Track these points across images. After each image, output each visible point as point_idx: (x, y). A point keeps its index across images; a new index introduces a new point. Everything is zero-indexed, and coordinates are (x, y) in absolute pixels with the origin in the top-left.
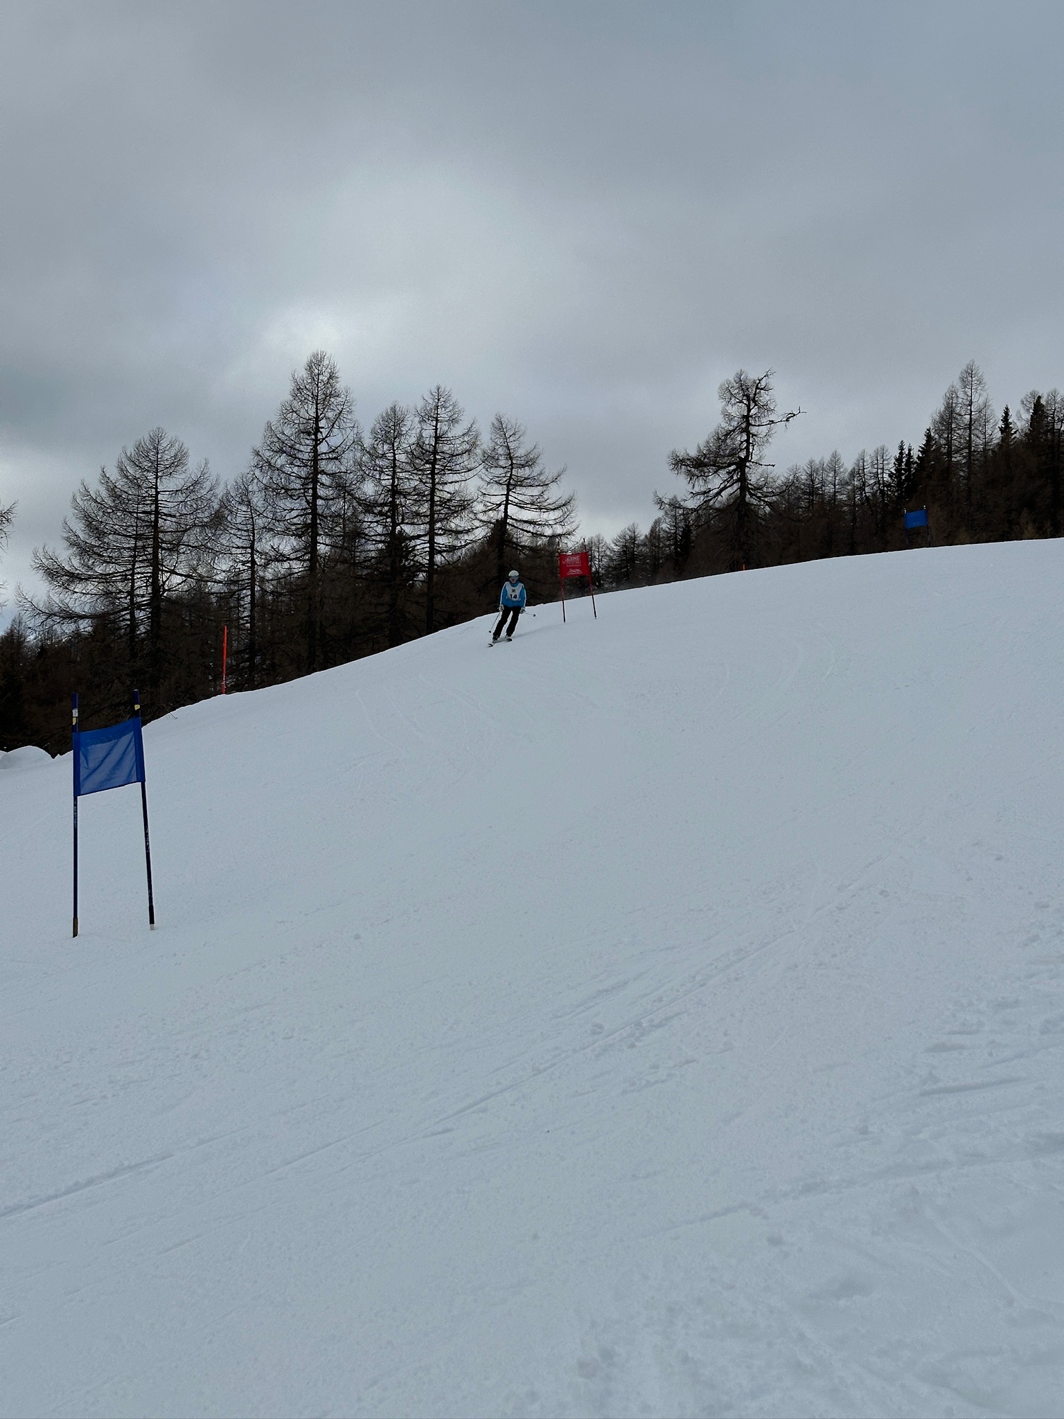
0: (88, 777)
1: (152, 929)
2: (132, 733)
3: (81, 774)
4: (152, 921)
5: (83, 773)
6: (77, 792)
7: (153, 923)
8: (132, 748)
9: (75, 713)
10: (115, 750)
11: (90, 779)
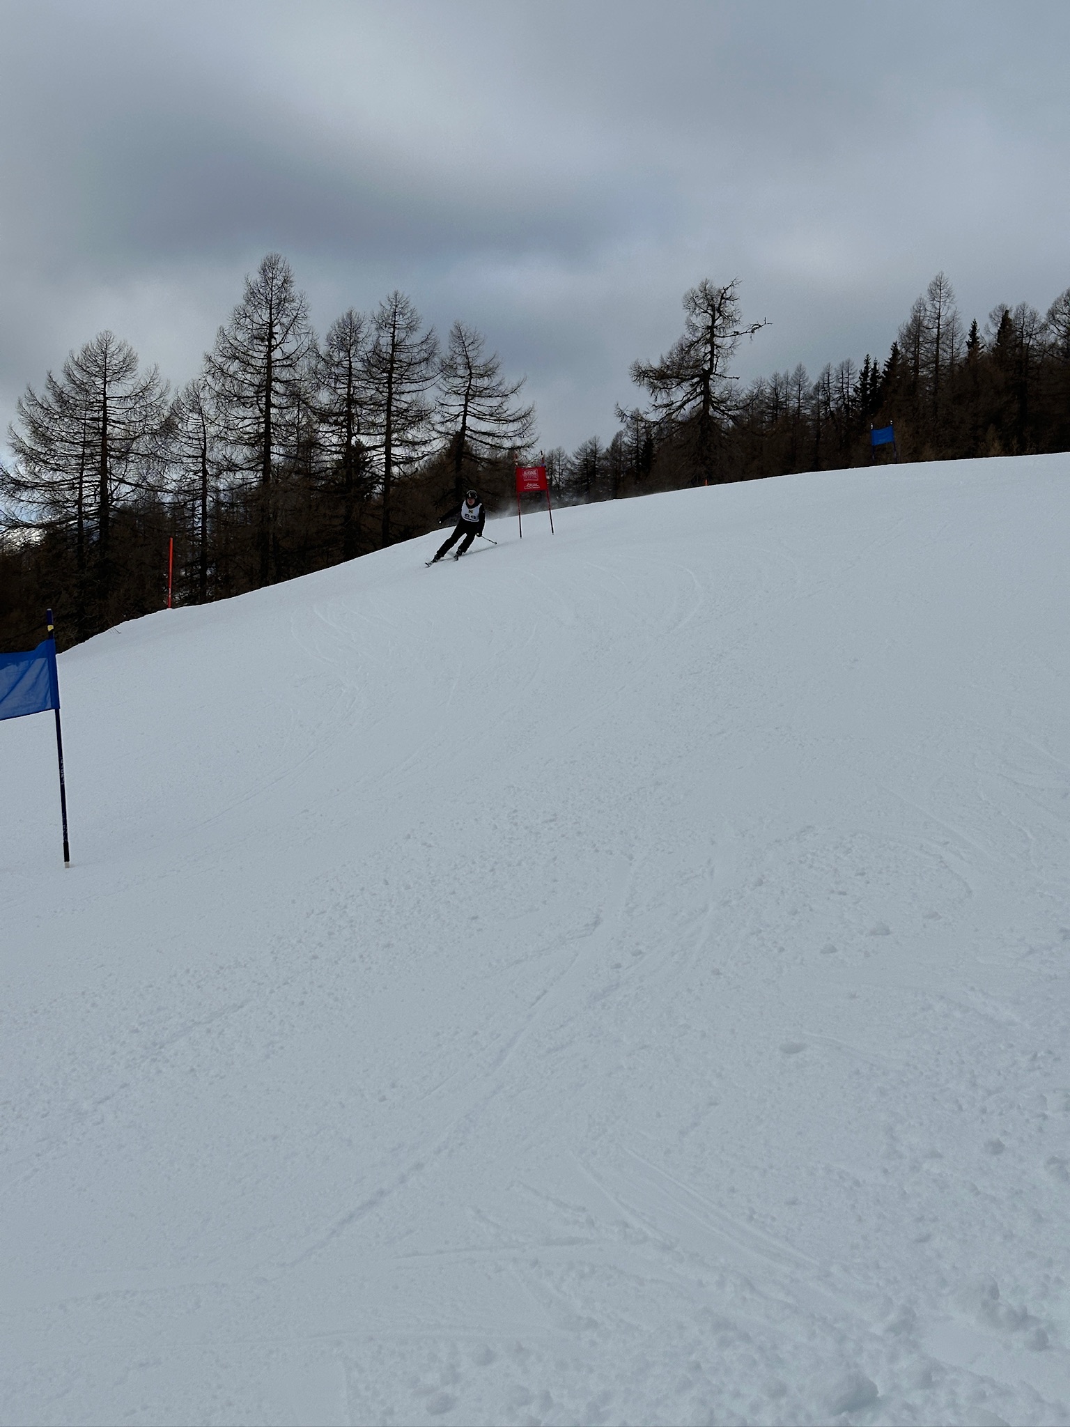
1: (67, 867)
2: (45, 659)
4: (67, 858)
7: (68, 861)
8: (46, 674)
10: (28, 674)
11: (4, 703)
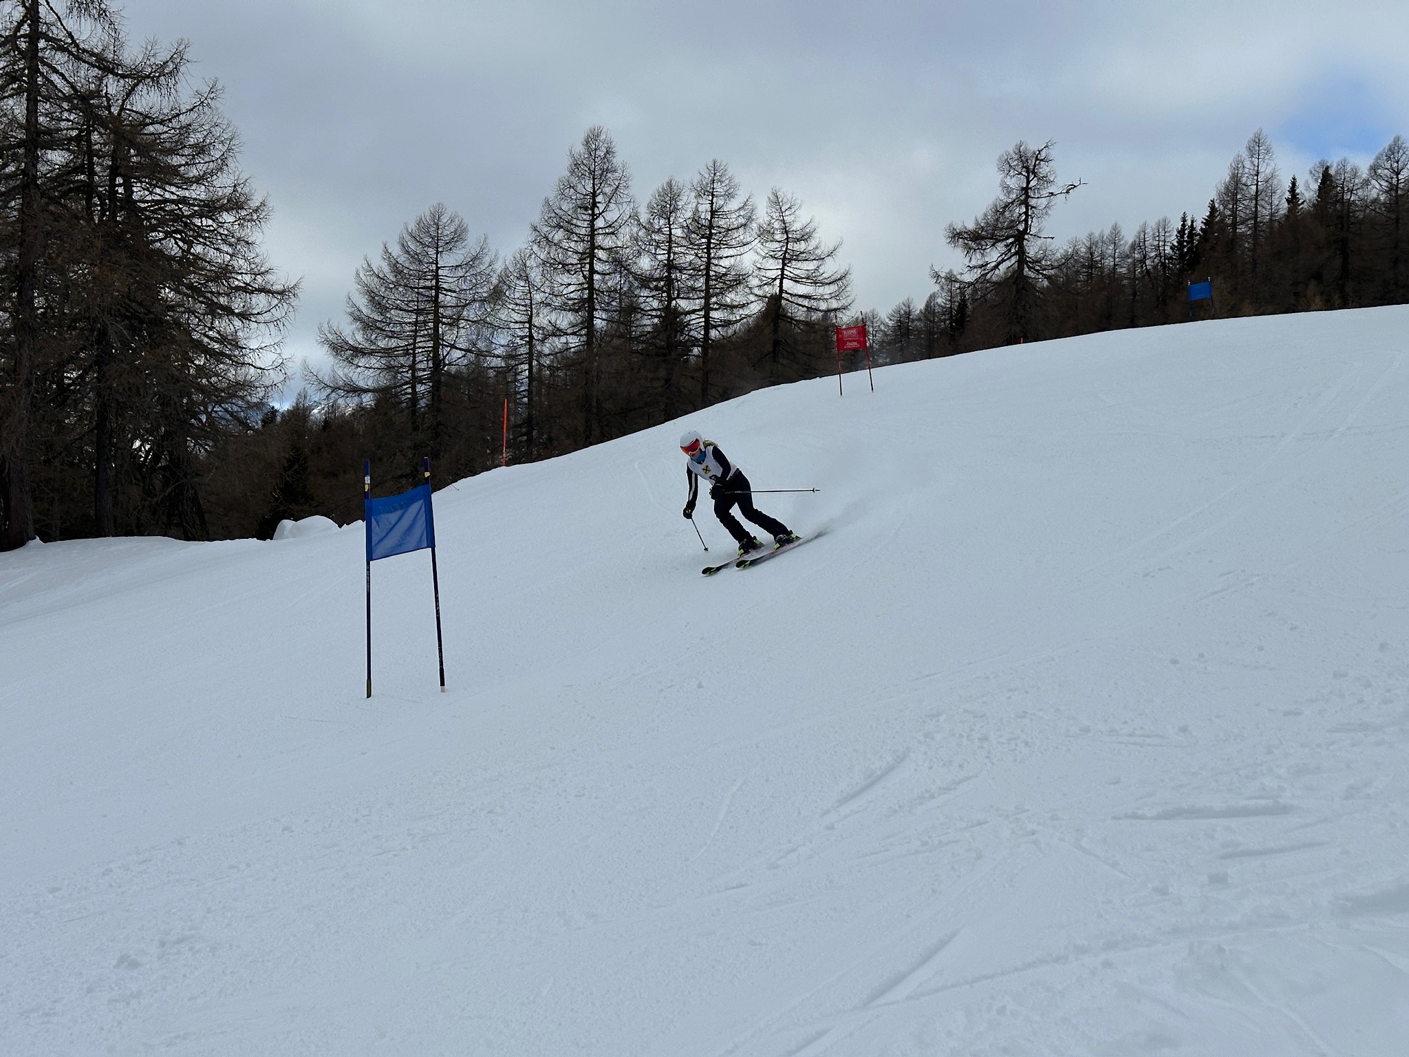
0: (380, 542)
1: (443, 691)
2: (422, 501)
3: (373, 541)
4: (442, 684)
5: (375, 539)
6: (370, 558)
7: (444, 685)
8: (423, 515)
9: (367, 480)
10: (406, 516)
11: (382, 544)
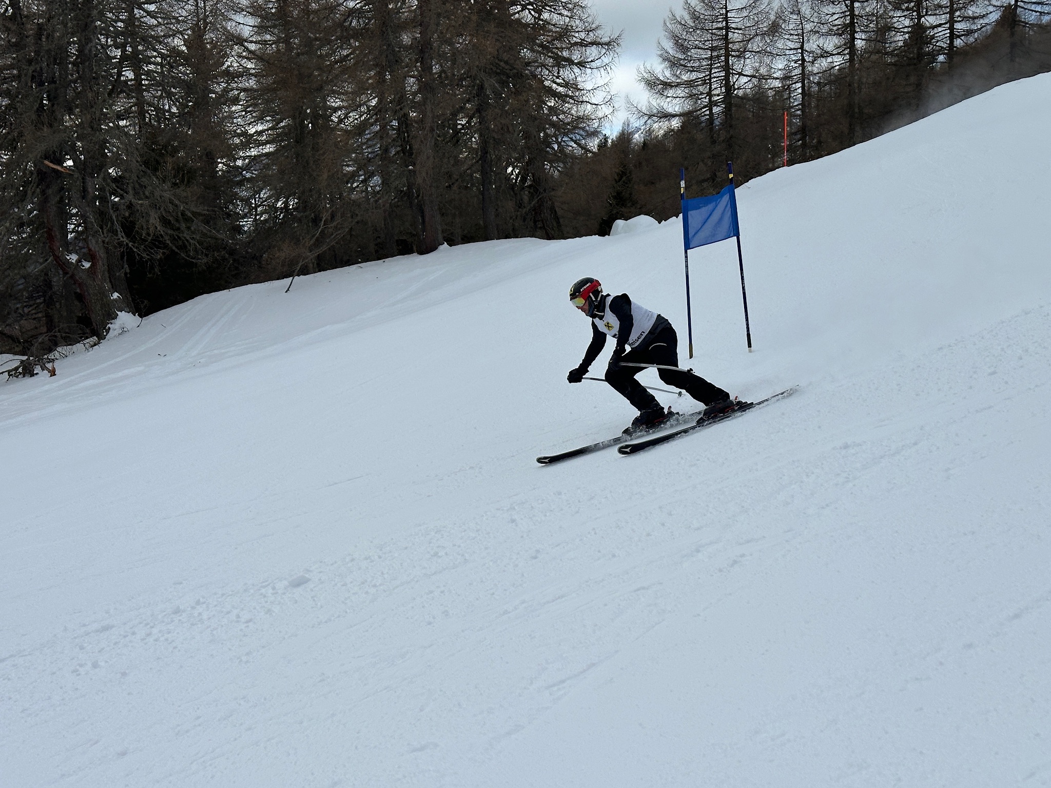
0: (695, 235)
1: (750, 351)
2: (728, 195)
3: (689, 233)
4: (750, 345)
5: (692, 232)
6: (687, 246)
7: (751, 347)
8: (729, 209)
9: (683, 184)
10: (715, 211)
11: (697, 236)
